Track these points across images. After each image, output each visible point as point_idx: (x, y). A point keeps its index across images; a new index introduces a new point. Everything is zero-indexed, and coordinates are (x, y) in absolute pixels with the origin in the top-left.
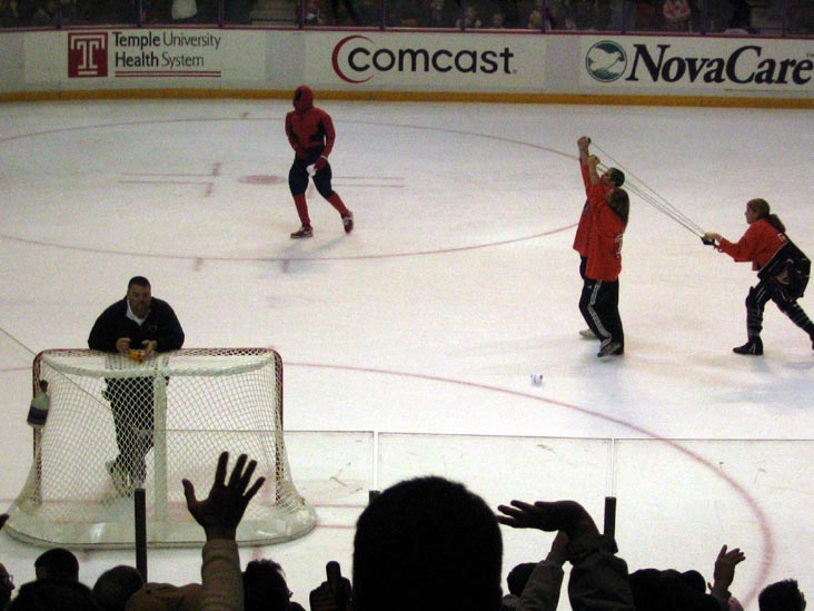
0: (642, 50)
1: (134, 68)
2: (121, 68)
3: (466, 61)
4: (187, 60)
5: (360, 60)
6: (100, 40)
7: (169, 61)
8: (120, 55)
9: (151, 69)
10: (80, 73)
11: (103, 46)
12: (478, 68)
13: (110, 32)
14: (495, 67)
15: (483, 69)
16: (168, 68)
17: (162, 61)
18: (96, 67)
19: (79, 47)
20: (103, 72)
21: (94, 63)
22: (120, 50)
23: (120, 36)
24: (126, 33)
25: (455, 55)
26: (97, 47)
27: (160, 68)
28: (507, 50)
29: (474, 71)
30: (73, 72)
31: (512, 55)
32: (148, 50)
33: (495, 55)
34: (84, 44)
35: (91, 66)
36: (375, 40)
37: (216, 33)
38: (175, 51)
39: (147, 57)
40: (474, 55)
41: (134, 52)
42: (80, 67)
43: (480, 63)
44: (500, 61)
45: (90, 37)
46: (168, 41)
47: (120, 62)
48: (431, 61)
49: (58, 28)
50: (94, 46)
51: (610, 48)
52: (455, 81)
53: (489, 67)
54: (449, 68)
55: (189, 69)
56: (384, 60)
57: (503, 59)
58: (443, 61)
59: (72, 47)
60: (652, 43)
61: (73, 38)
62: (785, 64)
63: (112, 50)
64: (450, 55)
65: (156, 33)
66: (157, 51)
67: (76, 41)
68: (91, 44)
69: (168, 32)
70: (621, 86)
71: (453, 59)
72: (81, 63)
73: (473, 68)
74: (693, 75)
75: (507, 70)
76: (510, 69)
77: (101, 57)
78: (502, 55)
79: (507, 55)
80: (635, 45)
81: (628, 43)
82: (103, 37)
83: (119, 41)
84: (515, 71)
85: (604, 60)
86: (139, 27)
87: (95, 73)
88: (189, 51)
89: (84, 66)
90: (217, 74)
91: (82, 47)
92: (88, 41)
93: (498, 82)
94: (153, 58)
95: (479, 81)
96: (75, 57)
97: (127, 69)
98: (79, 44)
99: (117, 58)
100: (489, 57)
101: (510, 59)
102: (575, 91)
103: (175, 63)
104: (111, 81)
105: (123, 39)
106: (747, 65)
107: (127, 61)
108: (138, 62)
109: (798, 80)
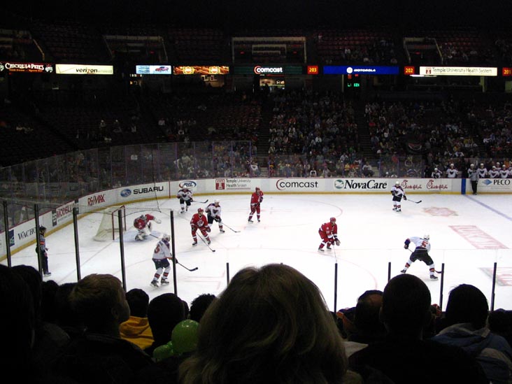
0: (347, 181)
1: (231, 188)
2: (228, 187)
3: (307, 185)
4: (243, 186)
5: (282, 185)
9: (235, 188)
11: (224, 182)
13: (225, 179)
14: (314, 186)
16: (238, 187)
18: (222, 187)
20: (224, 188)
24: (229, 179)
25: (304, 183)
26: (222, 182)
29: (309, 187)
30: (217, 188)
32: (234, 183)
33: (313, 183)
36: (286, 180)
38: (240, 183)
39: (234, 185)
40: (309, 183)
41: (231, 184)
43: (310, 185)
45: (220, 181)
46: (238, 181)
48: (299, 185)
49: (213, 178)
51: (340, 181)
52: (304, 189)
53: (312, 186)
54: (303, 186)
55: (243, 188)
56: (288, 185)
59: (217, 183)
60: (350, 180)
61: (217, 181)
62: (380, 184)
63: (226, 183)
65: (236, 179)
66: (236, 184)
69: (238, 179)
70: (343, 190)
74: (359, 187)
76: (317, 186)
77: (223, 185)
79: (316, 183)
80: (346, 180)
81: (344, 180)
82: (223, 180)
83: (228, 181)
85: (339, 184)
86: (232, 178)
87: (222, 189)
88: (243, 183)
90: (249, 189)
91: (219, 183)
93: (314, 189)
95: (310, 189)
96: (217, 185)
99: (227, 185)
102: (332, 191)
103: (240, 186)
104: (226, 190)
106: (372, 184)
108: (232, 186)
109: (383, 188)
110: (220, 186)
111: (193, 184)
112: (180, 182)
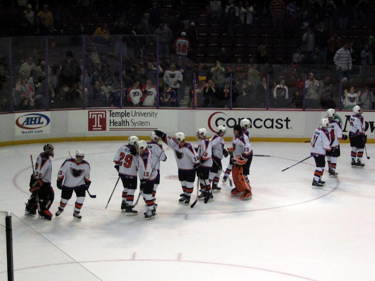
0: (349, 118)
1: (118, 127)
2: (112, 126)
3: (269, 123)
4: (142, 123)
5: (220, 123)
6: (103, 114)
7: (134, 124)
8: (112, 121)
9: (126, 127)
10: (94, 129)
11: (104, 117)
12: (274, 127)
13: (107, 110)
14: (282, 126)
15: (276, 127)
16: (133, 127)
17: (130, 123)
18: (101, 126)
19: (93, 117)
20: (104, 128)
21: (100, 125)
22: (112, 118)
23: (112, 112)
24: (115, 111)
25: (264, 120)
26: (101, 117)
27: (130, 127)
28: (287, 118)
29: (273, 128)
30: (90, 129)
31: (289, 121)
32: (124, 118)
33: (282, 120)
34: (96, 116)
35: (99, 126)
36: (227, 114)
37: (155, 111)
38: (137, 119)
39: (124, 122)
40: (272, 121)
41: (118, 119)
42: (94, 126)
43: (275, 124)
44: (284, 123)
45: (98, 113)
46: (134, 114)
47: (112, 124)
48: (253, 124)
49: (84, 109)
50: (100, 117)
52: (264, 132)
53: (279, 126)
54: (261, 126)
55: (143, 127)
56: (232, 123)
57: (286, 122)
58: (258, 123)
59: (90, 117)
61: (90, 113)
63: (108, 118)
64: (261, 121)
65: (128, 111)
66: (129, 119)
67: (92, 114)
68: (99, 115)
69: (134, 110)
71: (263, 122)
72: (94, 125)
73: (272, 127)
74: (373, 129)
75: (287, 128)
76: (289, 126)
77: (103, 121)
78: (285, 120)
79: (287, 120)
80: (346, 116)
81: (342, 115)
82: (104, 112)
83: (112, 115)
84: (291, 128)
86: (121, 108)
87: (101, 129)
88: (143, 119)
89: (96, 126)
91: (94, 117)
92: (97, 114)
93: (283, 133)
94: (127, 122)
95: (275, 132)
96: (91, 122)
97: (115, 127)
98: (93, 116)
99: (111, 122)
100: (279, 121)
101: (289, 122)
103: (137, 124)
104: (108, 133)
105: (113, 113)
107: (115, 123)
108: (120, 124)
110: (97, 123)
111: (43, 119)
112: (17, 115)
